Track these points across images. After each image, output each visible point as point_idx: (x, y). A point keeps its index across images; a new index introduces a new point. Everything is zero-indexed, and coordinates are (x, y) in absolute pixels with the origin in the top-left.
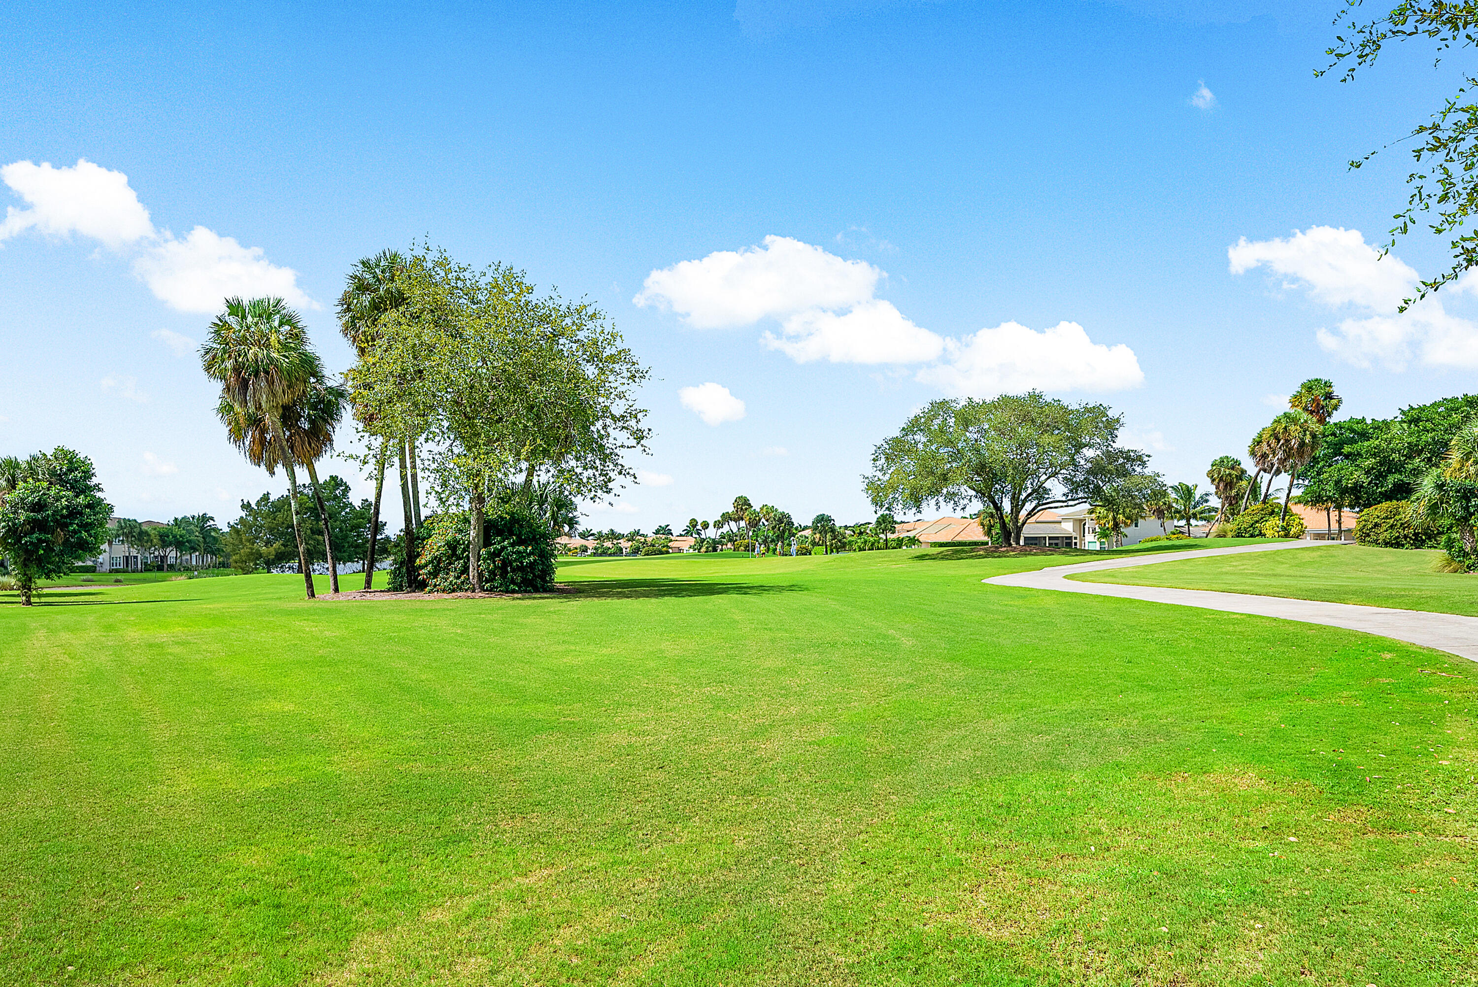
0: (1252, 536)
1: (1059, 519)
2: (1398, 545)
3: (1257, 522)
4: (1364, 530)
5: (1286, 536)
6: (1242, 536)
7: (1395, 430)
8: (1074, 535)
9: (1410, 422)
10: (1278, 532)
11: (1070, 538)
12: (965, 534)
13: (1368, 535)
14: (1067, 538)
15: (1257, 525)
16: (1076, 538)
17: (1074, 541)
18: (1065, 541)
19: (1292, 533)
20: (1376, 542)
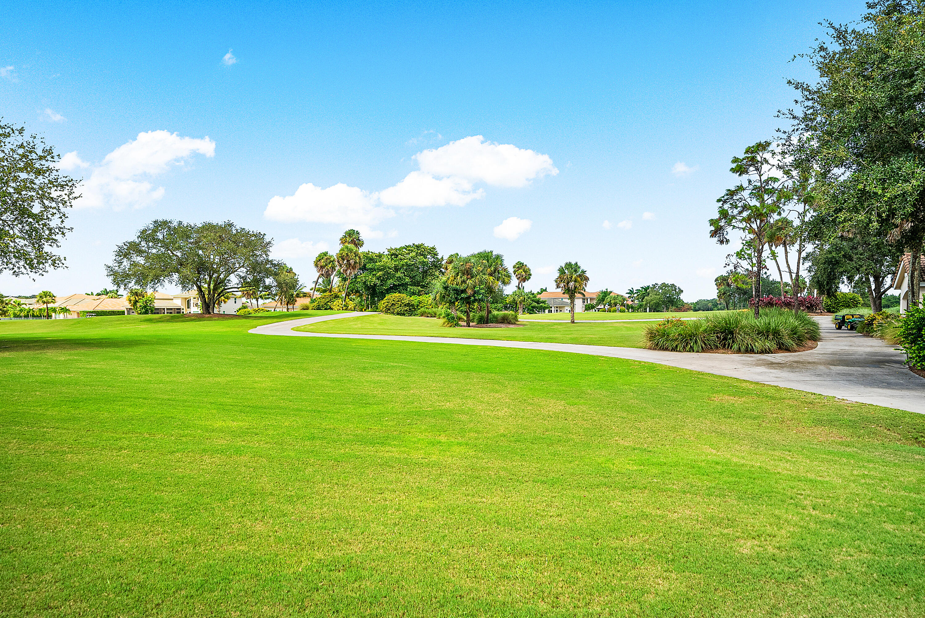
0: (326, 309)
1: (172, 298)
2: (404, 315)
3: (328, 302)
4: (387, 307)
5: (346, 309)
6: (320, 309)
7: (385, 259)
8: (182, 307)
9: (392, 255)
10: (342, 308)
11: (180, 309)
12: (102, 305)
13: (389, 310)
14: (177, 309)
15: (329, 303)
16: (183, 309)
17: (182, 311)
18: (176, 311)
19: (349, 308)
20: (393, 313)
